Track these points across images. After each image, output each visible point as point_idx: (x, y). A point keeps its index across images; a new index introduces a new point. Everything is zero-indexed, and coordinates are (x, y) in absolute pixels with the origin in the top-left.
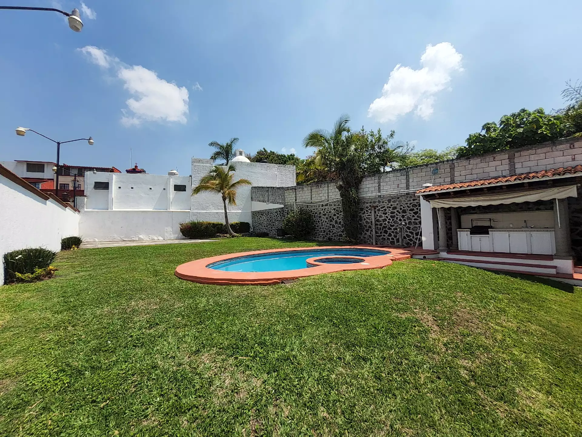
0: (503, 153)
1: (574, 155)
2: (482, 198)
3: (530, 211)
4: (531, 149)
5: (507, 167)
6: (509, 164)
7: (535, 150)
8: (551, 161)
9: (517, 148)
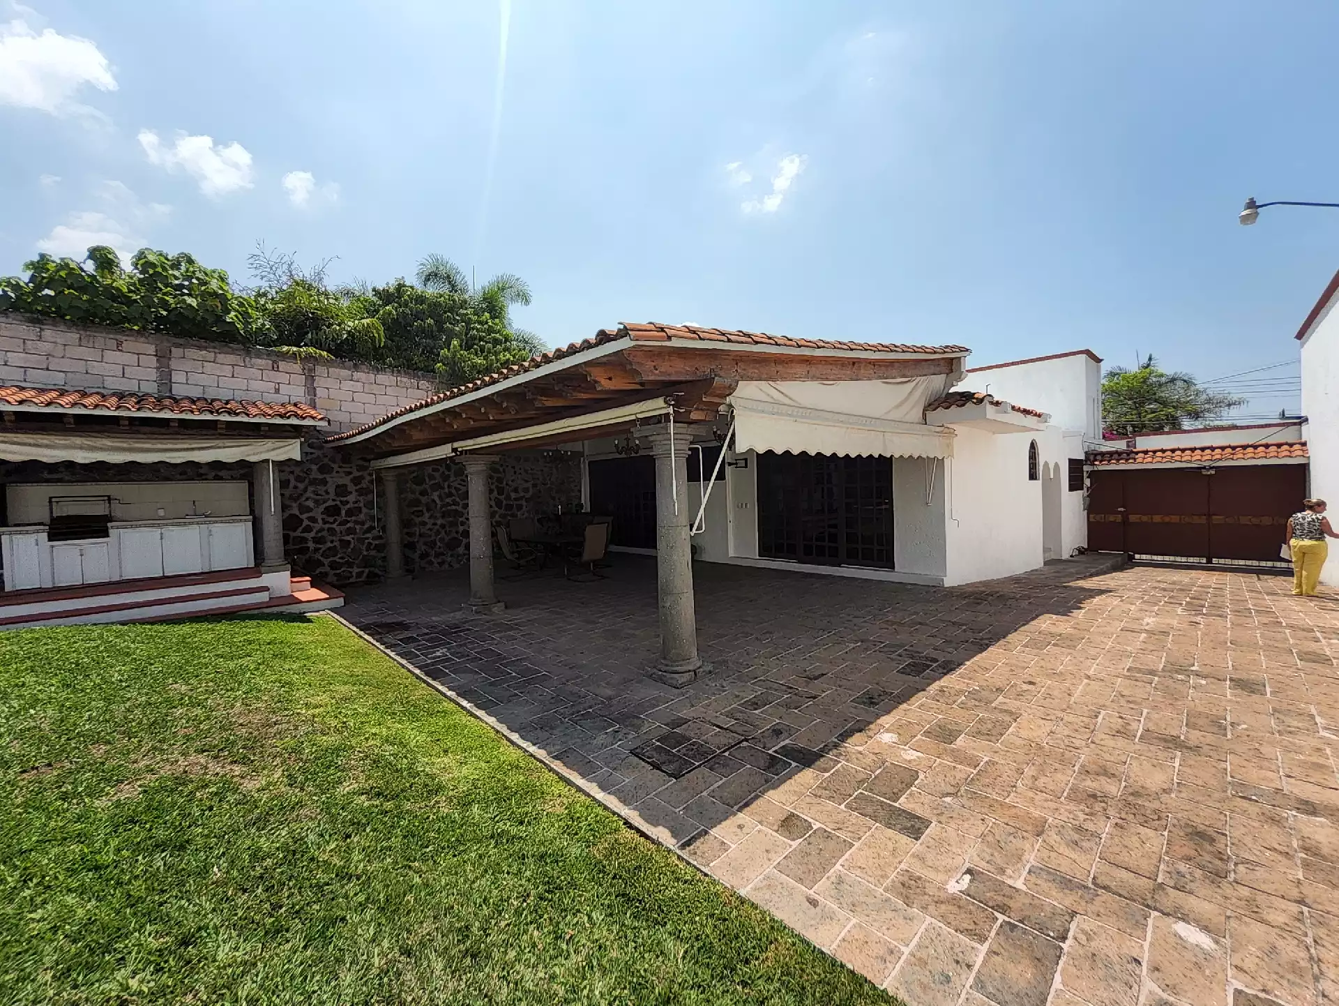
0: (143, 339)
1: (279, 383)
2: (108, 442)
3: (203, 480)
4: (205, 348)
5: (153, 374)
6: (157, 368)
7: (213, 354)
8: (242, 384)
9: (176, 335)
